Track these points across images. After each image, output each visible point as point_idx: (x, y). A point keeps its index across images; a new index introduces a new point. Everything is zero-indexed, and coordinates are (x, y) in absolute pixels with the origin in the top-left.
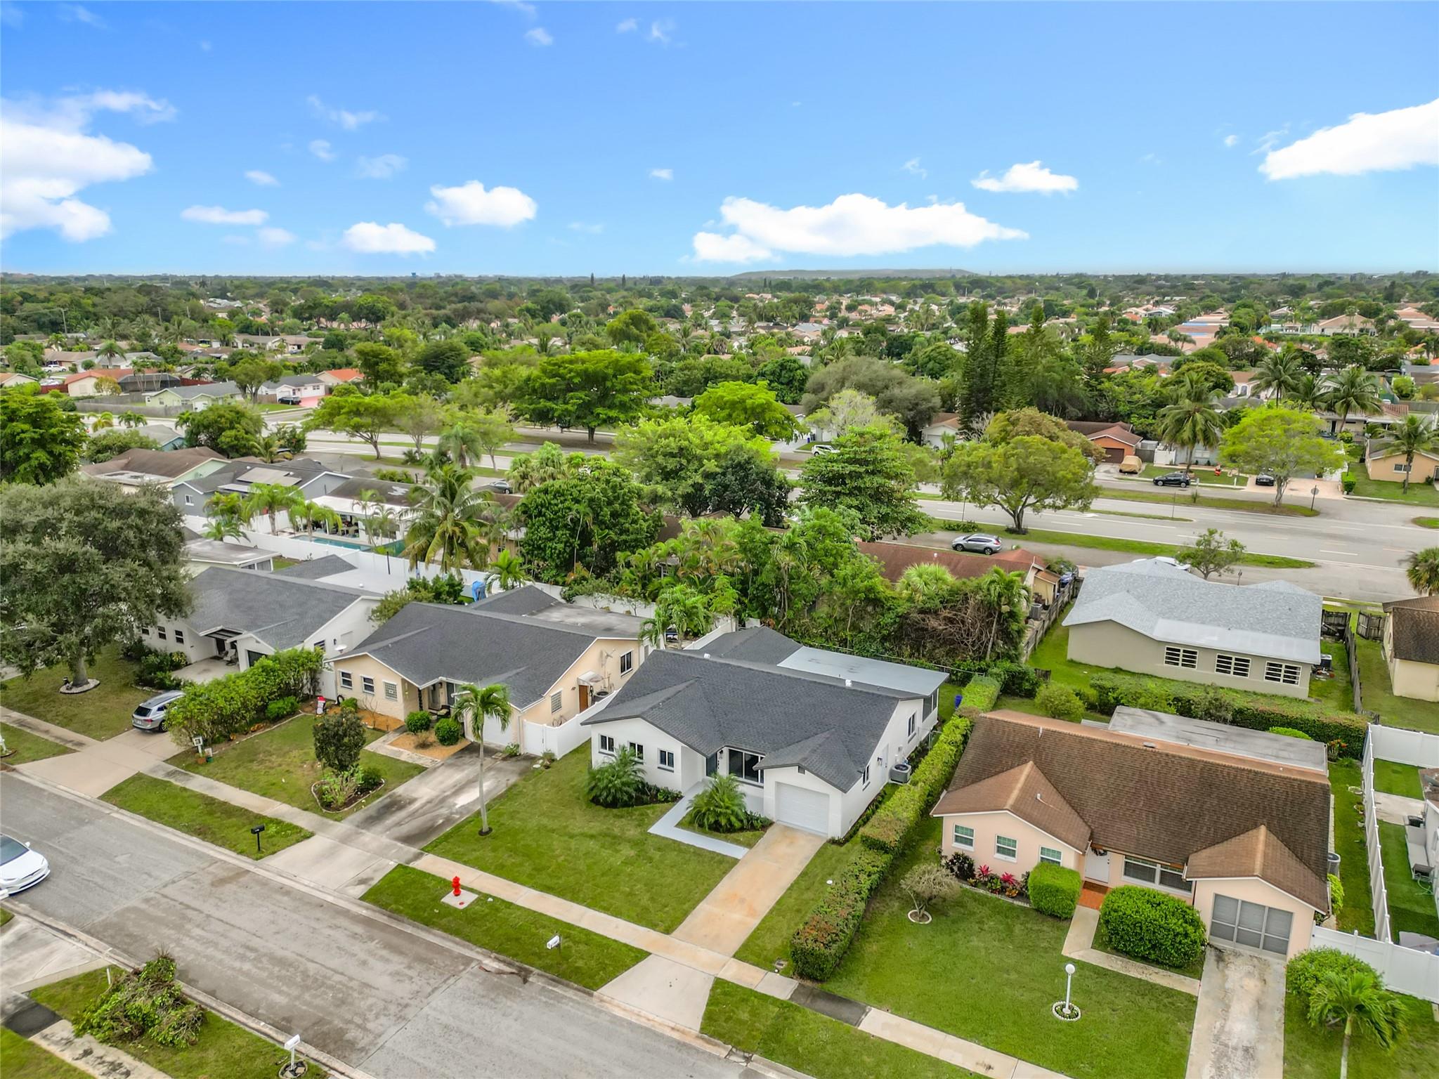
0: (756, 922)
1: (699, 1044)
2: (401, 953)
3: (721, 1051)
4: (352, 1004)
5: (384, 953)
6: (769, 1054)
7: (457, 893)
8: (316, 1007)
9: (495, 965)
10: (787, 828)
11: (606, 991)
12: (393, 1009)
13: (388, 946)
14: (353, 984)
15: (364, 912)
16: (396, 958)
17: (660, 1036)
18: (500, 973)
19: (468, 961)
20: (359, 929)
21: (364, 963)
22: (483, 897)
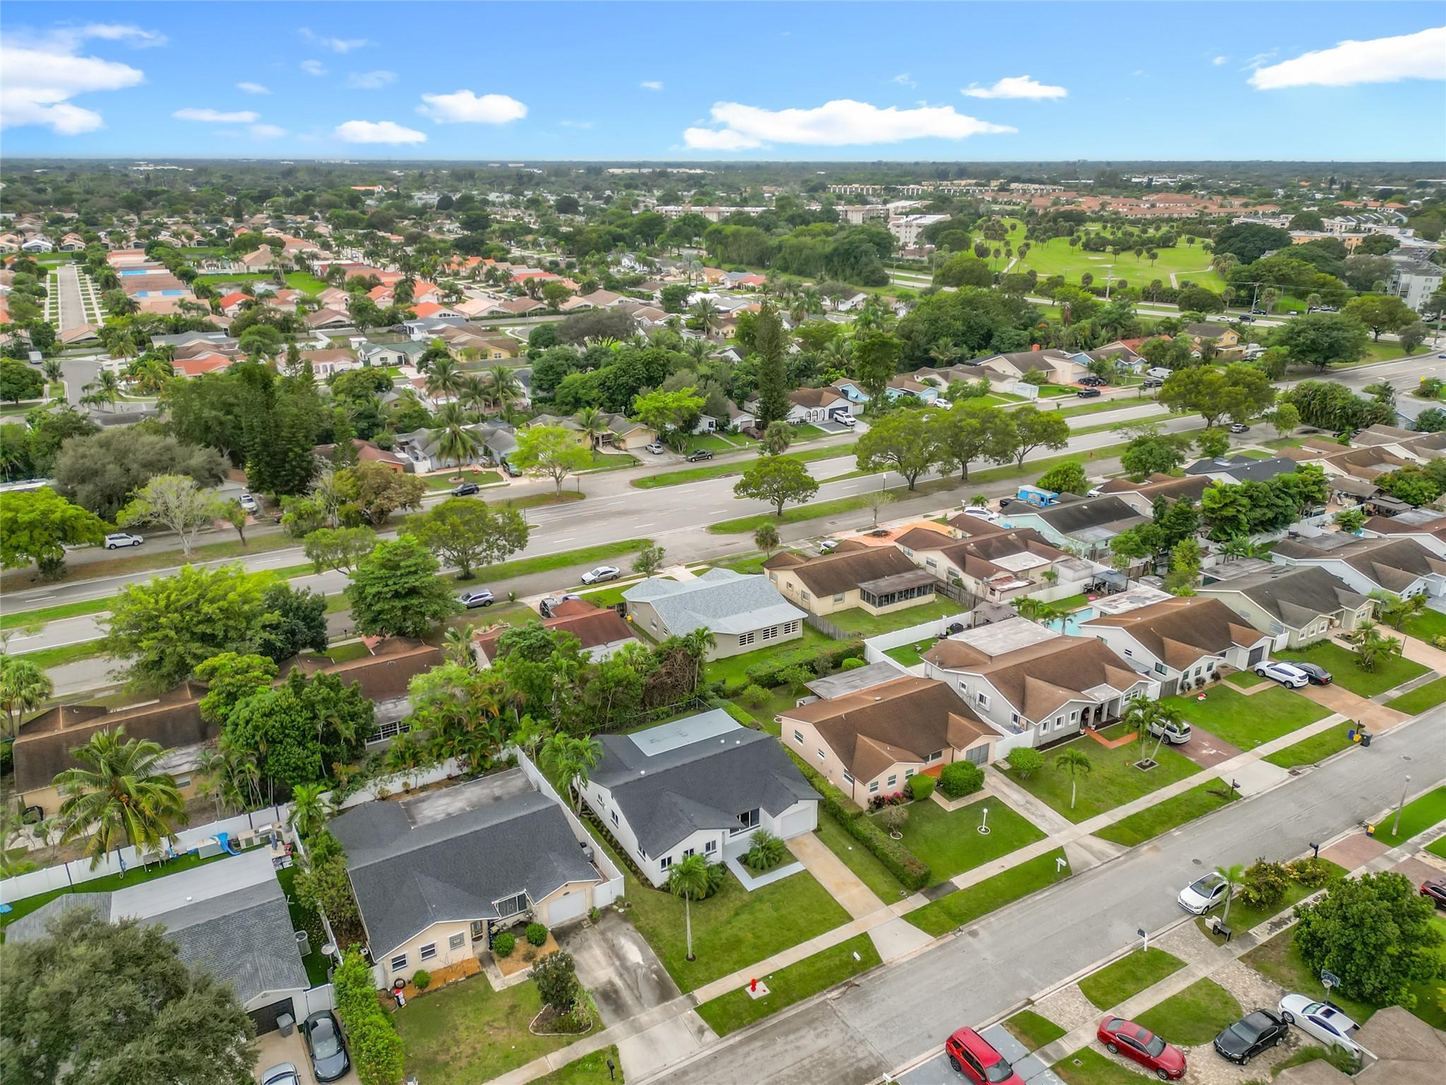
0: (865, 886)
1: (941, 942)
2: (798, 1030)
3: (951, 937)
4: (836, 1061)
5: (791, 1037)
6: (962, 923)
7: (753, 989)
8: (828, 1077)
9: (835, 994)
10: (791, 840)
11: (884, 958)
12: (852, 1044)
13: (786, 1034)
14: (816, 1056)
15: (738, 1038)
16: (802, 1032)
17: (929, 952)
18: (844, 993)
19: (824, 1002)
20: (758, 1044)
21: (798, 1048)
22: (765, 979)
